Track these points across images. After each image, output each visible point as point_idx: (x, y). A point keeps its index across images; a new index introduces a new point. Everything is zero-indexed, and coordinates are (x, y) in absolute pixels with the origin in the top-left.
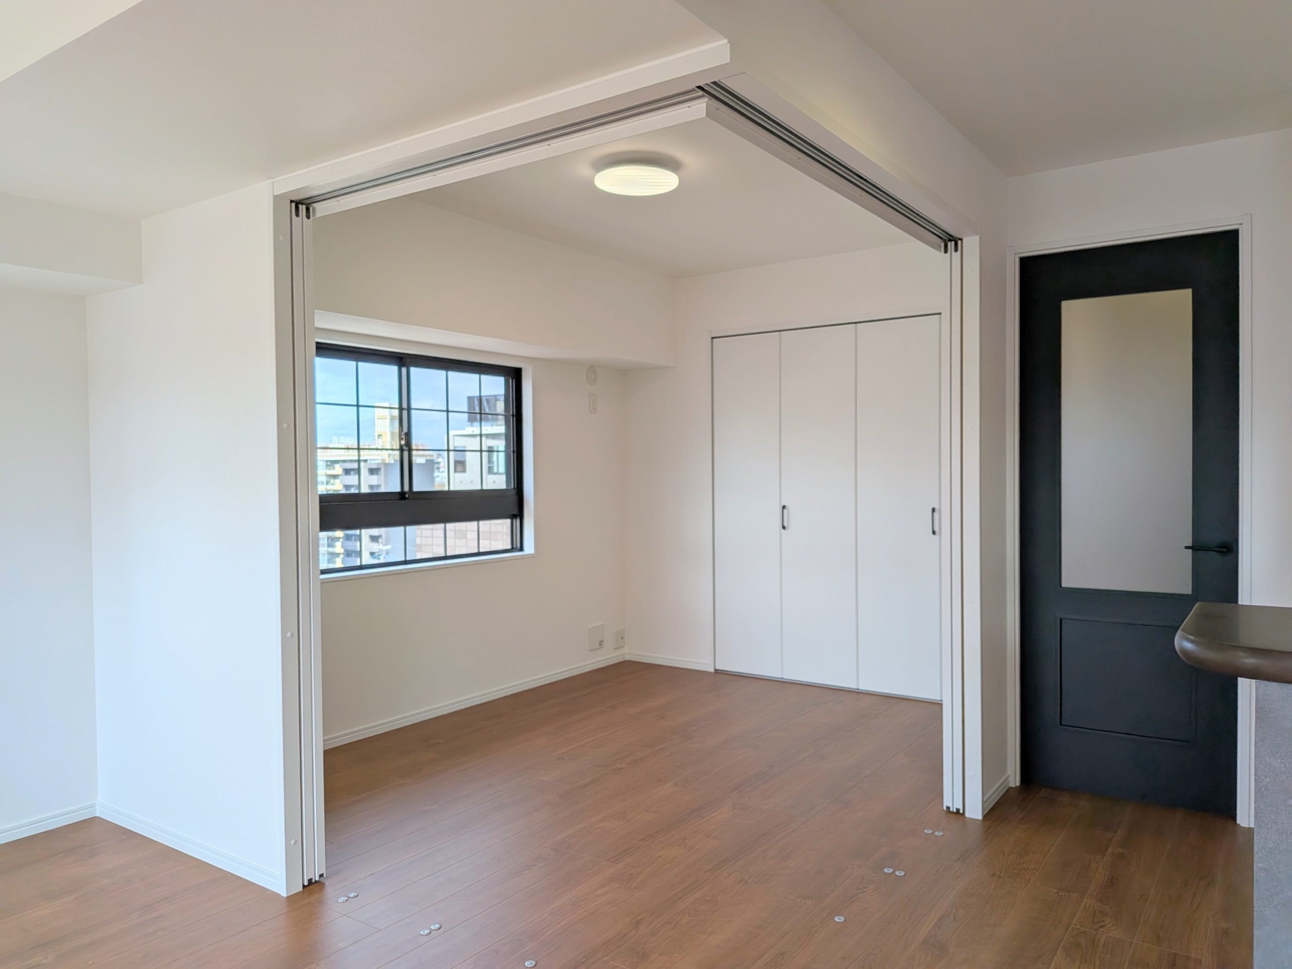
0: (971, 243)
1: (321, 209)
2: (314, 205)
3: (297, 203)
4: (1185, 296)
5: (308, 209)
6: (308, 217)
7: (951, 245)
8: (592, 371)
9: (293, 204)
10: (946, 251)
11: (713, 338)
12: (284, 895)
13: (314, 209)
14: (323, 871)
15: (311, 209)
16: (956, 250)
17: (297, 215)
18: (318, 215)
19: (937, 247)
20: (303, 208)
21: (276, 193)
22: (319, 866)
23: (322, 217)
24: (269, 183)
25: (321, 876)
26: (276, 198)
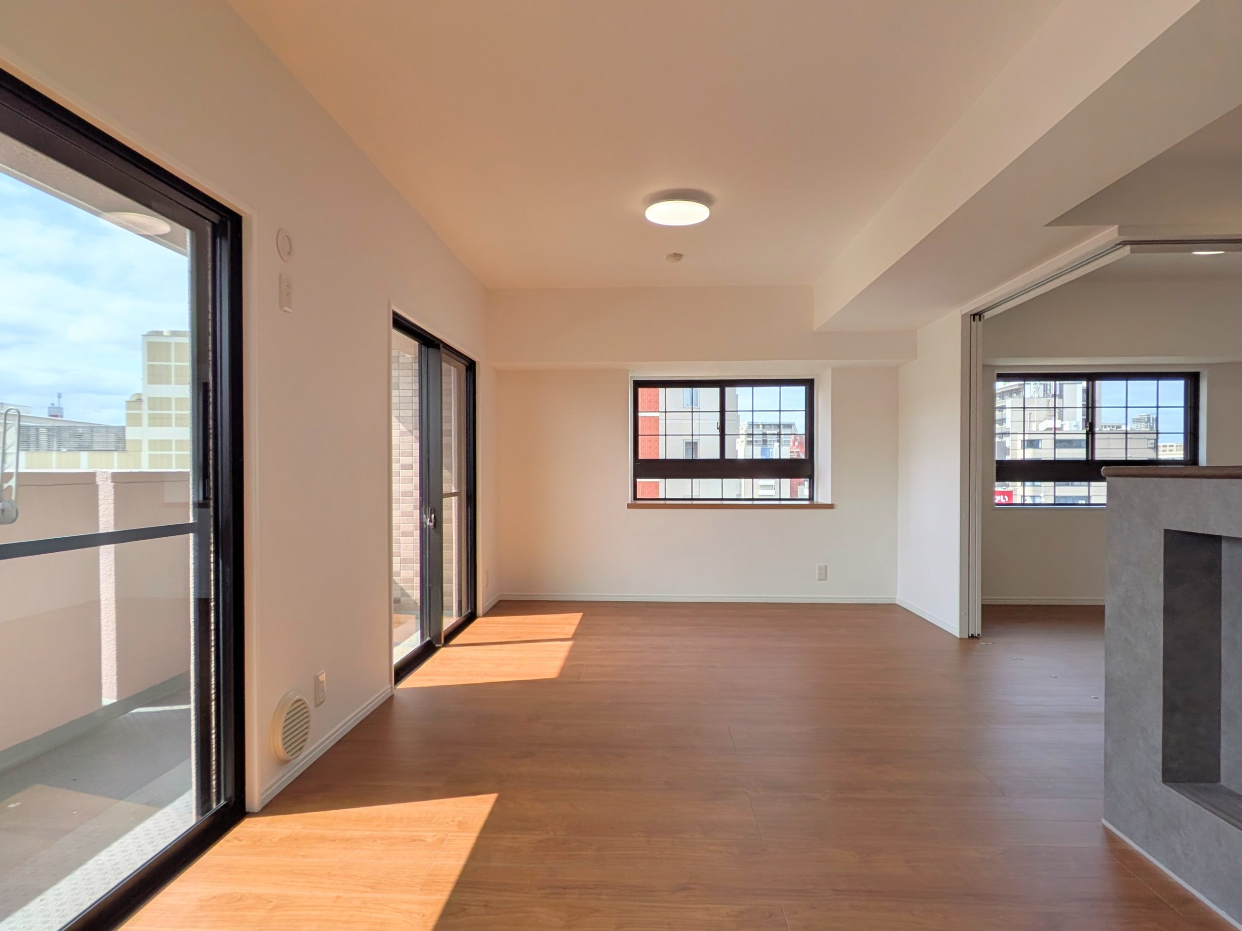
1: (987, 315)
2: (984, 314)
3: (974, 315)
5: (980, 316)
6: (980, 320)
9: (972, 316)
12: (959, 636)
13: (984, 316)
14: (979, 633)
15: (982, 316)
17: (974, 320)
18: (986, 318)
20: (977, 317)
21: (963, 313)
22: (977, 630)
23: (988, 319)
24: (960, 309)
25: (979, 635)
26: (963, 316)
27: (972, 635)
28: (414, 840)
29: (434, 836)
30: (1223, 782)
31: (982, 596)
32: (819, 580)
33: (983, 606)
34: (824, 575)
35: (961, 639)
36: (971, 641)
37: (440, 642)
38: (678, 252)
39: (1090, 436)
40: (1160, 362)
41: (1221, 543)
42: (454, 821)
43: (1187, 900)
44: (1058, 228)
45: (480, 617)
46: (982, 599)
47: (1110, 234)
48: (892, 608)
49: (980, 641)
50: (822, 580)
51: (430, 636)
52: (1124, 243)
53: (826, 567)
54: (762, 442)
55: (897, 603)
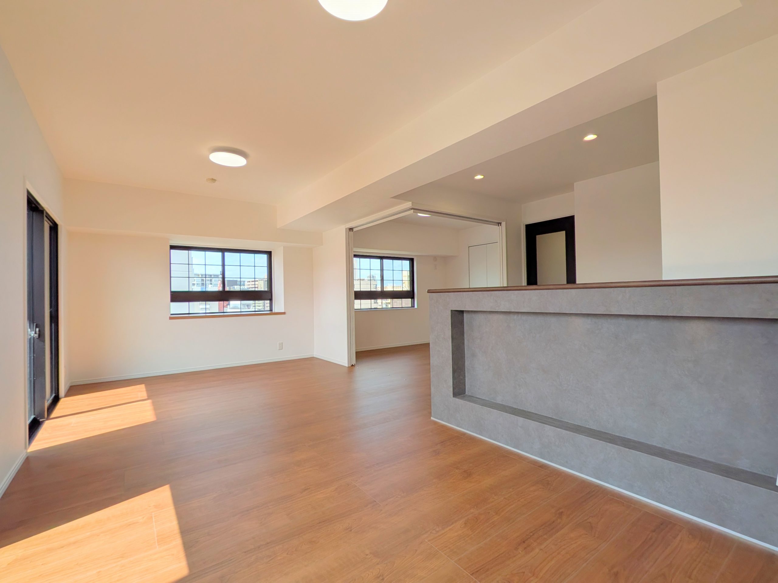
0: (504, 224)
2: (354, 229)
3: (350, 229)
4: (564, 232)
5: (352, 230)
6: (352, 231)
7: (499, 224)
8: (435, 258)
10: (498, 226)
11: (469, 247)
12: (347, 366)
14: (355, 363)
16: (500, 225)
18: (354, 231)
19: (496, 225)
20: (351, 230)
21: (346, 228)
22: (354, 362)
23: (355, 231)
24: (344, 225)
25: (355, 364)
26: (346, 229)
27: (352, 365)
28: (130, 525)
29: (143, 518)
30: (467, 393)
31: (356, 348)
32: (279, 350)
33: (356, 352)
34: (281, 347)
35: (348, 367)
36: (352, 367)
37: (43, 417)
38: (214, 178)
39: (382, 281)
40: (404, 254)
41: (463, 314)
42: (150, 507)
43: (464, 434)
44: (394, 199)
45: (63, 398)
46: (356, 350)
47: (409, 204)
48: (312, 359)
49: (356, 366)
50: (281, 349)
51: (34, 415)
52: (412, 209)
53: (282, 343)
54: (201, 284)
55: (314, 356)
